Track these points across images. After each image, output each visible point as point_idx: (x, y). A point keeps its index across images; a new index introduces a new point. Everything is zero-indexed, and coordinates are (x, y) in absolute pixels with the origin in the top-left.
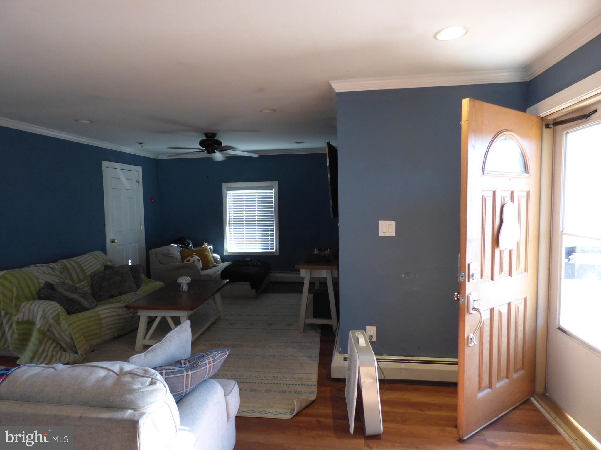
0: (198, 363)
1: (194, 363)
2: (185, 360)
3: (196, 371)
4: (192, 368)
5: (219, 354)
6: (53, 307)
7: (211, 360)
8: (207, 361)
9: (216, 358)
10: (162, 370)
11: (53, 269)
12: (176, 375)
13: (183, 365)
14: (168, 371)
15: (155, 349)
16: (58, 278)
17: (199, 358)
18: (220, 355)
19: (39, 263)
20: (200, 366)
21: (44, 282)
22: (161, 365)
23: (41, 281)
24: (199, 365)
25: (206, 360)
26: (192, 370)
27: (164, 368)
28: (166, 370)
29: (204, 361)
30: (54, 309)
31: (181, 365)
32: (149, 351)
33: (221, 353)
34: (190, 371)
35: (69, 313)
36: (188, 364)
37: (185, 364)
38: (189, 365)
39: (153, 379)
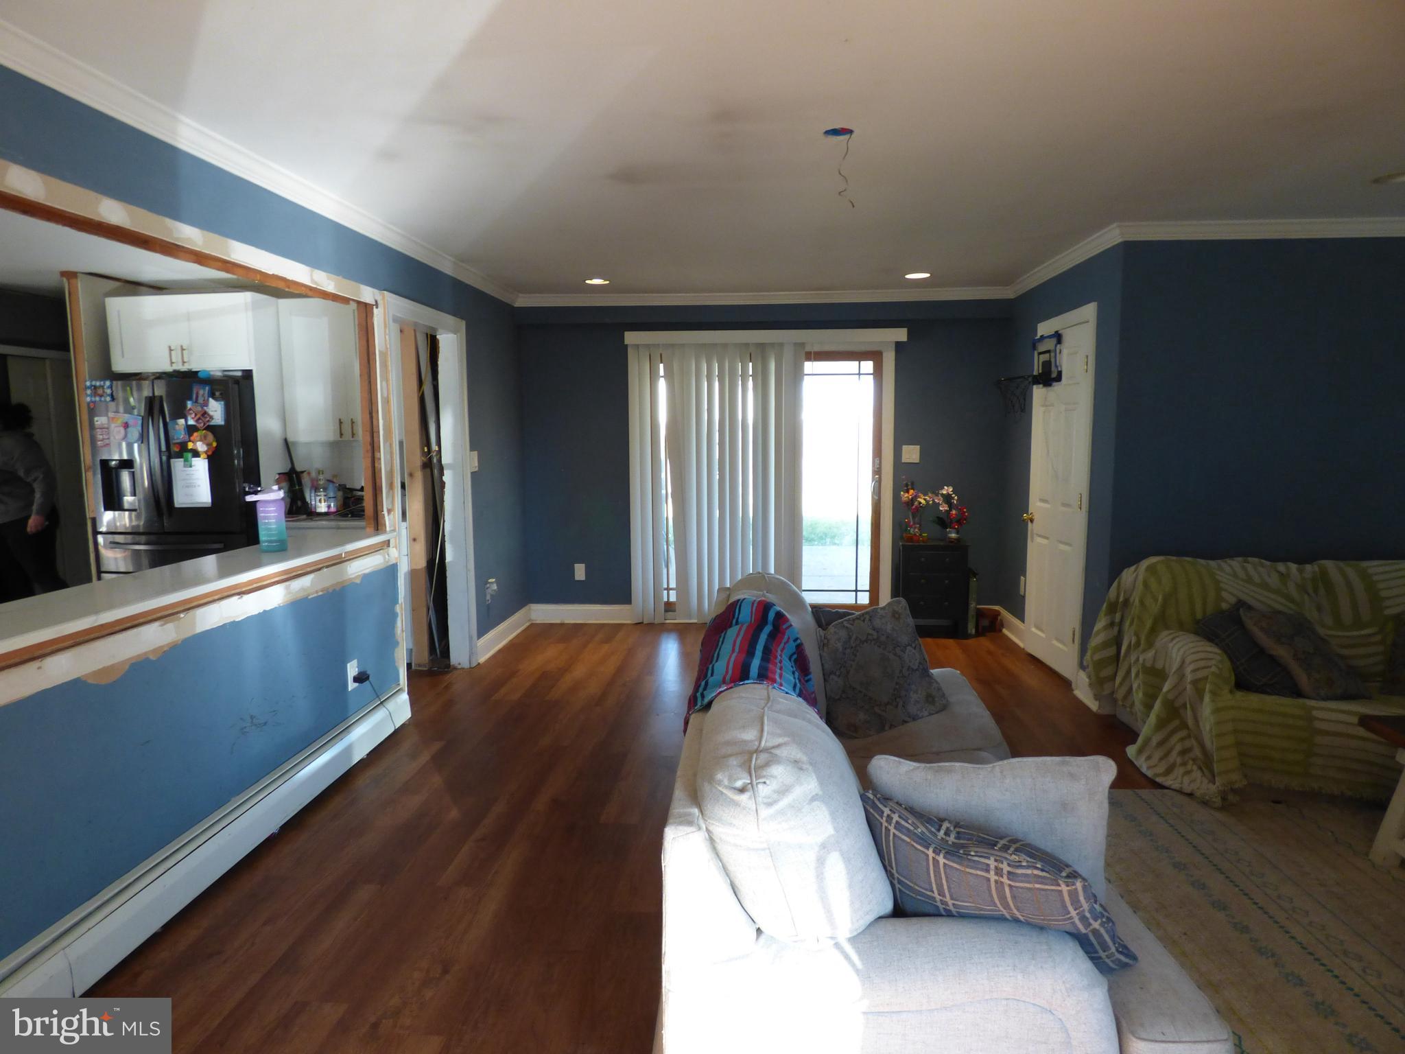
0: (970, 851)
1: (963, 846)
2: (957, 825)
3: (955, 865)
4: (952, 852)
5: (1037, 868)
6: (1202, 659)
7: (1005, 868)
8: (992, 862)
9: (1020, 871)
10: (894, 813)
11: (1284, 577)
12: (912, 843)
13: (942, 832)
14: (903, 823)
15: (949, 771)
16: (1283, 601)
17: (982, 842)
18: (1036, 872)
19: (1256, 557)
20: (970, 860)
21: (1233, 600)
22: (900, 802)
23: (1224, 594)
24: (969, 857)
25: (992, 859)
26: (949, 857)
27: (900, 812)
28: (900, 817)
29: (985, 857)
30: (1202, 664)
31: (939, 830)
32: (930, 768)
33: (1042, 870)
34: (942, 855)
35: (1241, 684)
36: (952, 839)
37: (947, 833)
38: (953, 843)
39: (751, 783)
